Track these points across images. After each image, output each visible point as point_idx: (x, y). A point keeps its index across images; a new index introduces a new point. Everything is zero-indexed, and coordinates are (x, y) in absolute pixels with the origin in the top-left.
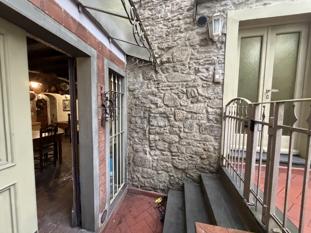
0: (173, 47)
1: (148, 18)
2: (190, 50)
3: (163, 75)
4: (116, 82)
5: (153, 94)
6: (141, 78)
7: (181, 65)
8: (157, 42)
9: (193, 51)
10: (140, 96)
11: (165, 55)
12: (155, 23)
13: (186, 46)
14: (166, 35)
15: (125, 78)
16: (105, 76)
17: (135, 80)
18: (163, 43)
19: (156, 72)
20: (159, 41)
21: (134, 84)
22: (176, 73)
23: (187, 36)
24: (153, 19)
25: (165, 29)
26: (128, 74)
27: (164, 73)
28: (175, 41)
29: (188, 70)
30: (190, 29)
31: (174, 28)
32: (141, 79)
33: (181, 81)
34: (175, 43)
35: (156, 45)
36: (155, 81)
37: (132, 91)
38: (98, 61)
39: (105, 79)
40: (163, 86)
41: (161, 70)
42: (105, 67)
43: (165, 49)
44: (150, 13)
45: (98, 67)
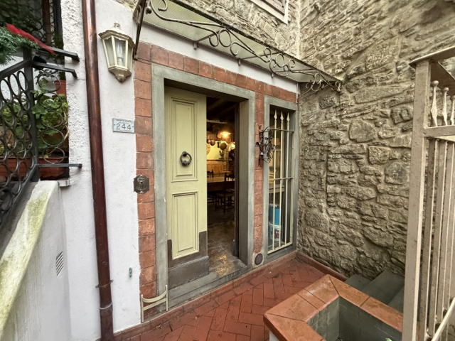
0: (367, 48)
1: (329, 22)
2: (399, 41)
3: (350, 95)
4: (282, 118)
5: (334, 127)
6: (318, 107)
7: (381, 72)
8: (340, 51)
9: (405, 40)
10: (316, 131)
11: (352, 66)
12: (337, 26)
13: (392, 36)
14: (356, 35)
15: (297, 112)
16: (265, 114)
17: (310, 112)
18: (349, 48)
19: (339, 94)
20: (344, 48)
21: (308, 118)
22: (372, 88)
23: (393, 20)
24: (335, 21)
25: (353, 27)
26: (302, 106)
27: (351, 92)
28: (370, 37)
29: (396, 76)
30: (399, 6)
31: (369, 18)
32: (317, 109)
33: (382, 98)
34: (371, 40)
35: (339, 56)
36: (336, 107)
37: (306, 127)
38: (257, 101)
39: (265, 118)
40: (349, 112)
41: (347, 88)
42: (265, 105)
43: (354, 56)
44: (331, 15)
45: (256, 106)
